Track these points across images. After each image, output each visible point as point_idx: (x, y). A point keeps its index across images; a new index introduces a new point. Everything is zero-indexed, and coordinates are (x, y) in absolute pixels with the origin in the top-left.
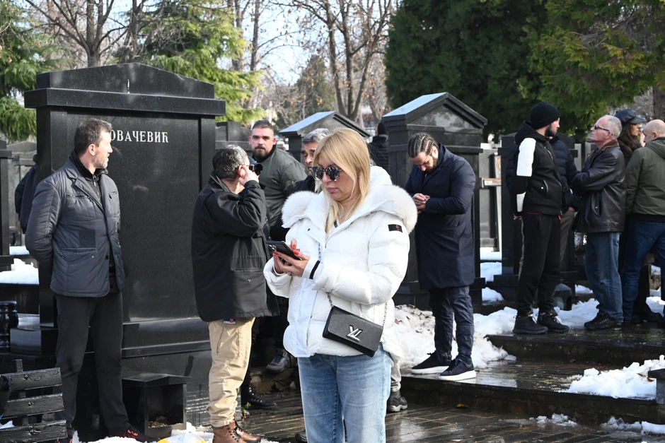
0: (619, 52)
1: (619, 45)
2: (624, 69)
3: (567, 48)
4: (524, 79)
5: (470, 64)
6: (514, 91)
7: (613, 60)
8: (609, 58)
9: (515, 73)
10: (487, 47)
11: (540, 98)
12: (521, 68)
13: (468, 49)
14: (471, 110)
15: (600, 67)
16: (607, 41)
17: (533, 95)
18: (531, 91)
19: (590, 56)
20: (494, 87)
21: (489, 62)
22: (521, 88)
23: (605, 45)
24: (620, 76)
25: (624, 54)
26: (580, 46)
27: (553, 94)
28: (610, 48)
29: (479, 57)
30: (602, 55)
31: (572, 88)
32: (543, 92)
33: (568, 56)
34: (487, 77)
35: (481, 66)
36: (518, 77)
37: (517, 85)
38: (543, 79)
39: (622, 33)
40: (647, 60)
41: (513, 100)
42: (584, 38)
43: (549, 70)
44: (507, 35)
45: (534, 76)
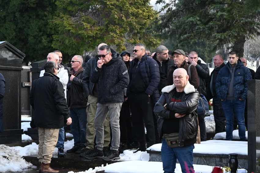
0: (89, 26)
1: (89, 23)
2: (91, 33)
3: (65, 23)
4: (45, 37)
5: (20, 28)
6: (40, 42)
7: (86, 29)
8: (84, 29)
9: (41, 34)
10: (28, 21)
11: (52, 46)
12: (44, 31)
13: (19, 21)
14: (19, 51)
15: (80, 32)
16: (83, 21)
17: (50, 44)
18: (49, 42)
19: (76, 27)
20: (30, 39)
21: (29, 28)
22: (44, 41)
23: (82, 22)
24: (89, 37)
25: (91, 27)
26: (71, 22)
27: (58, 44)
28: (84, 24)
29: (24, 25)
30: (81, 27)
31: (67, 41)
32: (54, 43)
33: (65, 27)
34: (28, 35)
35: (25, 29)
36: (43, 35)
37: (42, 39)
38: (54, 37)
39: (90, 17)
40: (101, 30)
41: (40, 46)
42: (73, 19)
43: (57, 33)
44: (37, 16)
45: (50, 35)
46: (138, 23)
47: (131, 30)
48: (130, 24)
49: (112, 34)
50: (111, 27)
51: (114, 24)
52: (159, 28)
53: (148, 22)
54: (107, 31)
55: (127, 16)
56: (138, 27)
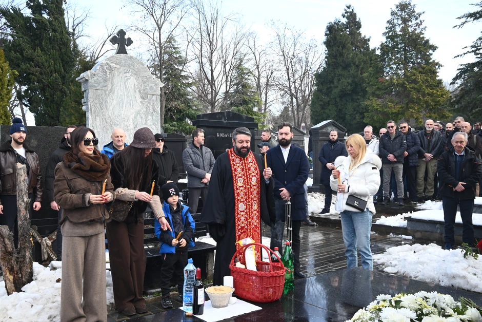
0: (392, 105)
1: (392, 102)
2: (394, 111)
3: (374, 104)
4: (358, 114)
5: (339, 109)
6: (355, 118)
7: (390, 108)
8: (389, 107)
9: (355, 112)
10: (346, 104)
11: (364, 121)
12: (357, 111)
13: (339, 104)
14: (341, 126)
15: (385, 110)
16: (388, 101)
17: (362, 120)
18: (361, 118)
19: (382, 106)
20: (347, 117)
21: (346, 109)
22: (357, 117)
23: (387, 102)
24: (393, 113)
25: (394, 106)
26: (378, 103)
27: (369, 120)
28: (389, 104)
29: (343, 107)
30: (386, 106)
31: (375, 117)
32: (365, 119)
33: (374, 107)
34: (346, 114)
35: (344, 110)
36: (356, 113)
37: (356, 116)
38: (365, 114)
39: (394, 98)
40: (402, 107)
41: (355, 121)
42: (380, 100)
43: (367, 111)
44: (352, 100)
45: (362, 113)
46: (433, 101)
47: (427, 107)
48: (426, 102)
49: (411, 110)
50: (411, 105)
51: (413, 102)
52: (452, 104)
53: (442, 99)
54: (407, 109)
55: (424, 95)
56: (433, 104)
